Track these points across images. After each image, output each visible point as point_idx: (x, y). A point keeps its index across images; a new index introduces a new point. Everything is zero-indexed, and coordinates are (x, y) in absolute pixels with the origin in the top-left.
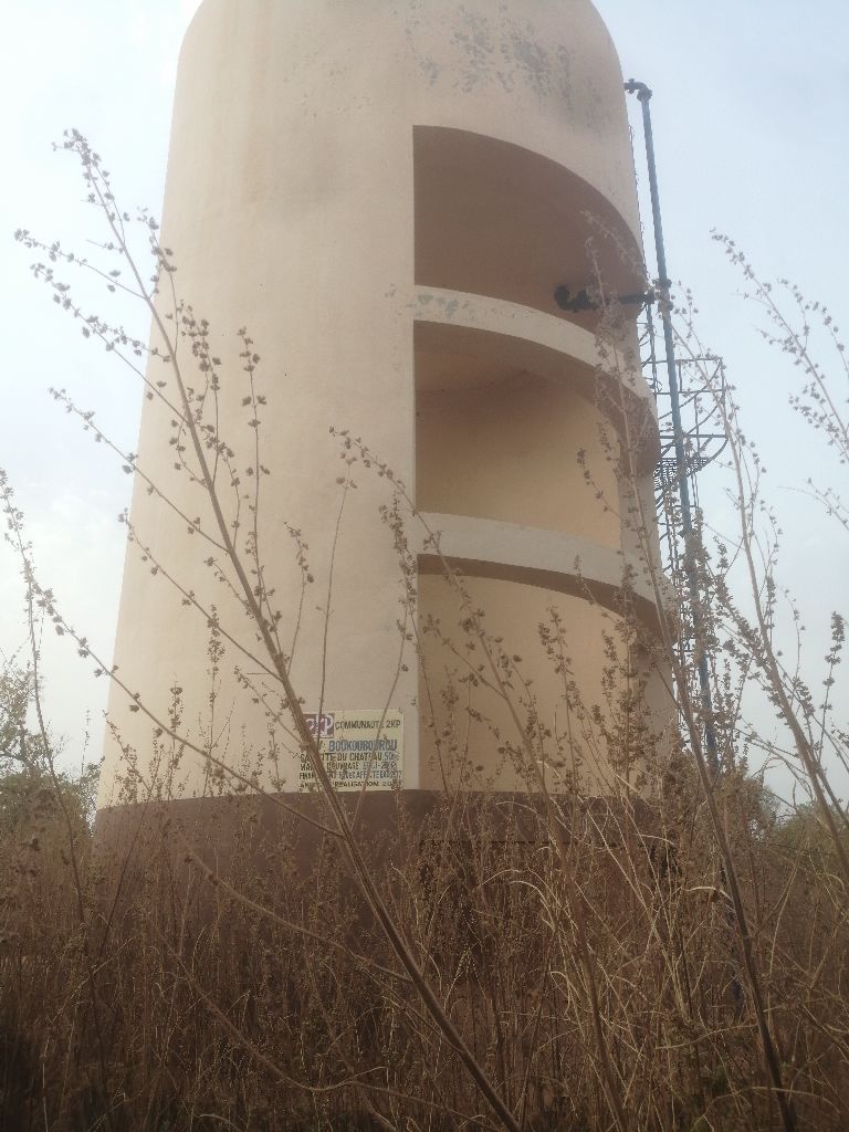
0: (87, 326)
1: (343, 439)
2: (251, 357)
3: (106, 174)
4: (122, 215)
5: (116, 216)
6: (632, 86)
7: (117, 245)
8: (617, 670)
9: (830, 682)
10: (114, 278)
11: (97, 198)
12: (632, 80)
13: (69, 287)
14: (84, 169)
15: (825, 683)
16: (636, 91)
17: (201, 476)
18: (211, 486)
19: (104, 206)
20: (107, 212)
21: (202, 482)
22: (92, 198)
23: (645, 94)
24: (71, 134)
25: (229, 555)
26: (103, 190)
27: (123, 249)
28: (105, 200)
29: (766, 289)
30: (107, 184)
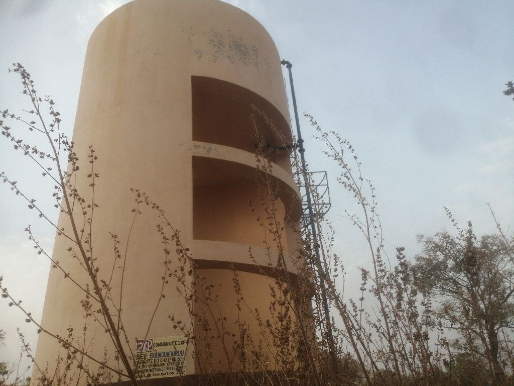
0: (17, 145)
1: (137, 193)
2: (94, 157)
3: (32, 82)
4: (38, 99)
5: (36, 99)
6: (284, 62)
7: (35, 111)
8: (276, 302)
9: (362, 299)
10: (33, 125)
11: (28, 92)
12: (284, 60)
13: (9, 128)
14: (23, 80)
15: (360, 299)
16: (286, 65)
17: (67, 210)
18: (71, 214)
19: (31, 95)
20: (32, 97)
21: (67, 213)
22: (25, 92)
23: (289, 66)
24: (17, 65)
25: (78, 245)
26: (31, 89)
27: (38, 113)
28: (32, 93)
29: (326, 135)
30: (33, 86)
